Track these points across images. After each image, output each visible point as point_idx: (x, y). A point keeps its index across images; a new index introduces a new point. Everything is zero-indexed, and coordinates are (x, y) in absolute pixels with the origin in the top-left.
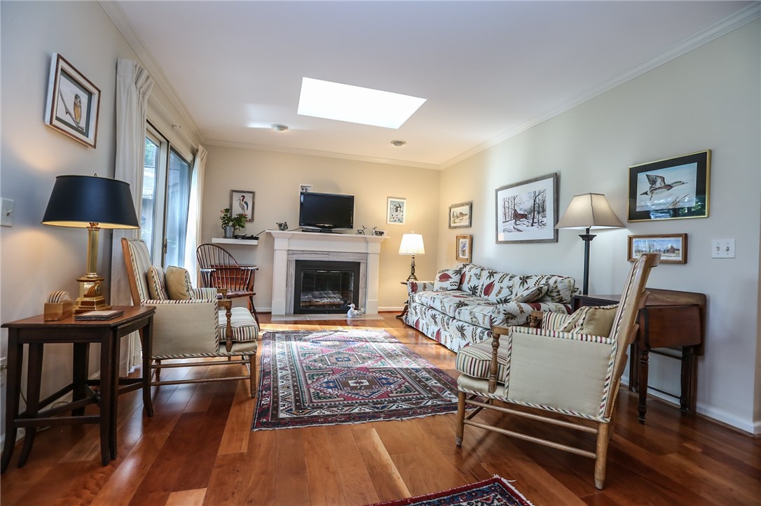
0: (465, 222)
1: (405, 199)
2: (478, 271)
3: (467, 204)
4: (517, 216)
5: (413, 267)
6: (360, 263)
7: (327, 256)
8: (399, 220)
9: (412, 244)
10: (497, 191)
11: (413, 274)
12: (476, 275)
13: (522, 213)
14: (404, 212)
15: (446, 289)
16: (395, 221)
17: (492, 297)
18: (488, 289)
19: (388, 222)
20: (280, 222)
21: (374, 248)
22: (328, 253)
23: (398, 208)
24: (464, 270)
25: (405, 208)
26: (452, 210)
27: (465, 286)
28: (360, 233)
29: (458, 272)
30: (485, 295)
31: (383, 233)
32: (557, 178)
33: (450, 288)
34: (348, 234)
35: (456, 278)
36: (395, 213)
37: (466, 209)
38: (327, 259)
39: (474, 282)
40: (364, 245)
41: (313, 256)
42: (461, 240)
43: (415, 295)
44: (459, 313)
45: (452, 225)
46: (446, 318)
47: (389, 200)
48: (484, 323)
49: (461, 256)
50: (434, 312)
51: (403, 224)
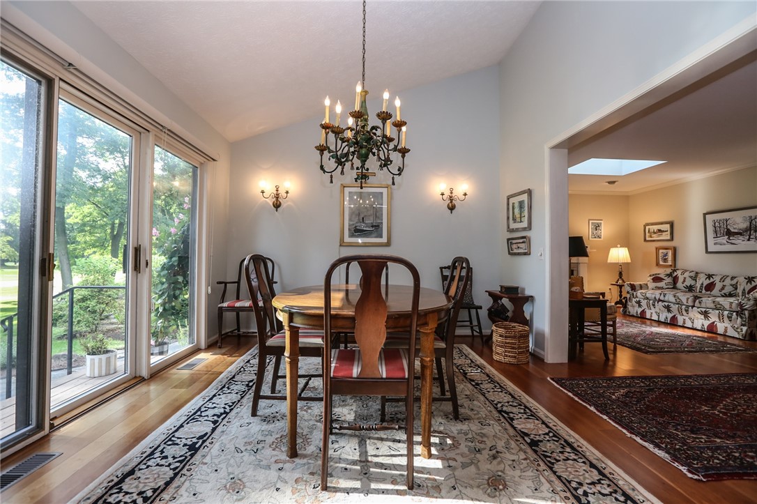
0: (666, 236)
1: (602, 220)
2: (693, 274)
3: (666, 223)
4: (729, 233)
5: (620, 273)
8: (599, 236)
9: (619, 254)
10: (705, 214)
11: (621, 278)
12: (691, 277)
13: (736, 231)
14: (602, 230)
15: (662, 288)
16: (596, 237)
17: (716, 291)
18: (710, 287)
19: (590, 239)
23: (597, 227)
24: (675, 274)
25: (603, 227)
26: (647, 228)
27: (679, 285)
29: (669, 275)
30: (706, 290)
33: (665, 287)
35: (669, 280)
36: (595, 232)
37: (667, 227)
39: (689, 282)
42: (661, 251)
43: (635, 293)
44: (700, 303)
45: (647, 239)
46: (684, 307)
47: (591, 222)
48: (730, 307)
49: (661, 263)
50: (666, 304)
51: (602, 239)
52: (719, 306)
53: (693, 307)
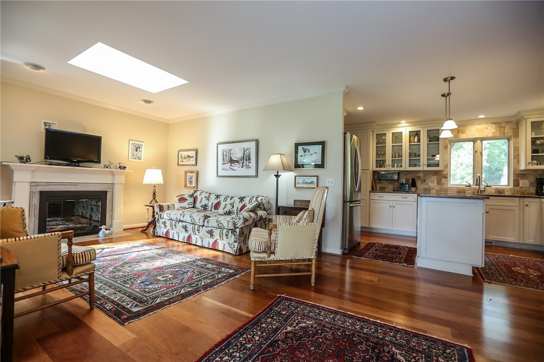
0: (192, 161)
1: (143, 142)
2: (207, 195)
3: (193, 150)
4: (232, 161)
5: (154, 194)
6: (107, 192)
7: (75, 186)
8: (138, 158)
9: (154, 177)
10: (218, 144)
11: (154, 198)
12: (206, 197)
13: (235, 159)
14: (143, 152)
15: (185, 208)
16: (135, 158)
17: (221, 211)
18: (217, 206)
19: (130, 158)
20: (21, 155)
21: (120, 179)
22: (76, 184)
23: (137, 148)
24: (196, 194)
25: (143, 149)
26: (180, 153)
27: (198, 205)
28: (107, 167)
29: (191, 196)
30: (215, 209)
31: (125, 167)
32: (257, 142)
33: (188, 207)
34: (95, 168)
35: (191, 200)
36: (135, 153)
37: (193, 153)
38: (75, 189)
39: (204, 202)
40: (110, 177)
41: (60, 187)
42: (188, 174)
43: (162, 214)
44: (208, 222)
45: (180, 163)
46: (197, 226)
47: (131, 142)
48: (228, 226)
49: (188, 185)
50: (184, 224)
51: (142, 161)
52: (220, 225)
53: (204, 226)
